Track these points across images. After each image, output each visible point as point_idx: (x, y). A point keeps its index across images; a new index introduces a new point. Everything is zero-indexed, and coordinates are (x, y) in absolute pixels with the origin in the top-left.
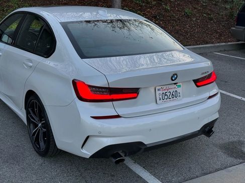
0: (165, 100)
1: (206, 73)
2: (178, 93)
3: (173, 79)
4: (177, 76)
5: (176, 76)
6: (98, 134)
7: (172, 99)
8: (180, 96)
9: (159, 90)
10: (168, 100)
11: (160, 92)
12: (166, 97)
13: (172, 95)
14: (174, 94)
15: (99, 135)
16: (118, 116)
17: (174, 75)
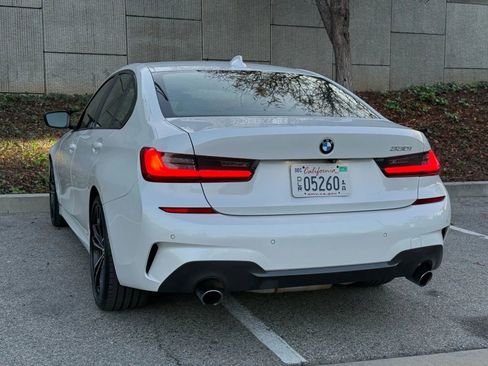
0: (311, 191)
1: (403, 149)
2: (341, 183)
3: (325, 149)
4: (332, 145)
5: (329, 145)
6: (169, 240)
7: (327, 192)
8: (344, 188)
9: (297, 170)
10: (318, 191)
11: (298, 174)
12: (313, 186)
13: (328, 184)
14: (331, 181)
15: (171, 241)
16: (210, 211)
17: (325, 141)
